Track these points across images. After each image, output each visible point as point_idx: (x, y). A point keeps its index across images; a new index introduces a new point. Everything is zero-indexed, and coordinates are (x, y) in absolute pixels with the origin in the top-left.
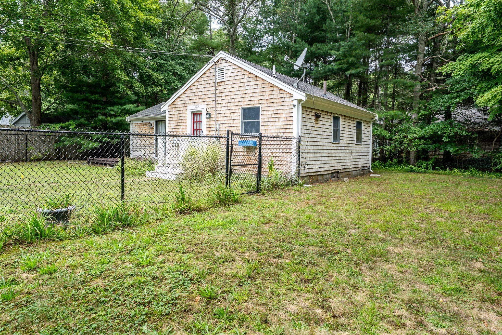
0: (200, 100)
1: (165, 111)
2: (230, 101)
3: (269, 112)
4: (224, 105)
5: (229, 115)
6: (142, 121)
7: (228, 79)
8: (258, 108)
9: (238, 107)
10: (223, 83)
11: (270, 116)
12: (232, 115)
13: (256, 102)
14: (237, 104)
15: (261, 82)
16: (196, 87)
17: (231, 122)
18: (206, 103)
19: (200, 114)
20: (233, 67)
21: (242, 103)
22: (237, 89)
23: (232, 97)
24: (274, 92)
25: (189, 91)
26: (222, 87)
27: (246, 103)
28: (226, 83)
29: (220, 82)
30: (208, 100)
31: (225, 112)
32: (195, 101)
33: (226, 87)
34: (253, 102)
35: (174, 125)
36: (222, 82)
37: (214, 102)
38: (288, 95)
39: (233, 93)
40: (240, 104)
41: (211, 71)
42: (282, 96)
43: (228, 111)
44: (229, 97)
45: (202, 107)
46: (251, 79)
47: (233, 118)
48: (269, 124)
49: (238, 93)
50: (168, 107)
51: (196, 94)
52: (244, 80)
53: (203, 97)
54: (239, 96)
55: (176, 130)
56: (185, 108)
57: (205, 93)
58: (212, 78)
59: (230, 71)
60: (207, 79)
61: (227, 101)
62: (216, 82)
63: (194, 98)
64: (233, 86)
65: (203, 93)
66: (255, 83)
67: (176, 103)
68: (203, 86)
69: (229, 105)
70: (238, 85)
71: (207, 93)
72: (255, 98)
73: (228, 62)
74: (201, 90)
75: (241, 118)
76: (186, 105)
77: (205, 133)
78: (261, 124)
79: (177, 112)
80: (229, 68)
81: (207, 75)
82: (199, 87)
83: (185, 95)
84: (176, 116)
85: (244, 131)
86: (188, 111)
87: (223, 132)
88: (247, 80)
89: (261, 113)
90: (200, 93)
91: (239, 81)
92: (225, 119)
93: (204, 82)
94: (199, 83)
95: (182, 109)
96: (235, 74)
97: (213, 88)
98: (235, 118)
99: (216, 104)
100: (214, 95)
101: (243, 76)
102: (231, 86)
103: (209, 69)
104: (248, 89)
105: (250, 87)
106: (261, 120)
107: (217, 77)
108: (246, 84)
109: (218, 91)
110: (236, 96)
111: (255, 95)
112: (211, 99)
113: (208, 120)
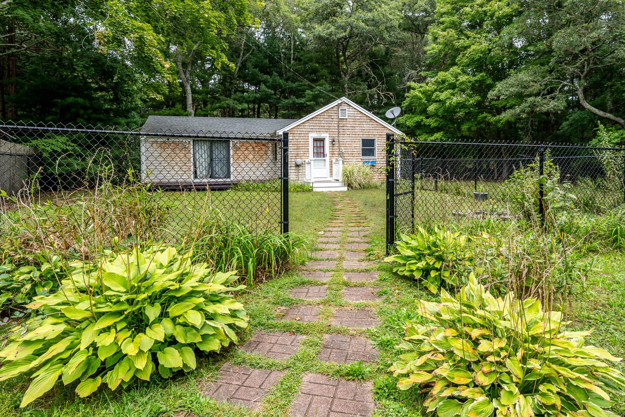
0: (323, 130)
1: (281, 135)
2: (351, 133)
3: (382, 143)
4: (346, 135)
5: (351, 143)
6: (168, 139)
7: (350, 117)
8: (374, 140)
9: (359, 138)
10: (345, 120)
12: (353, 143)
13: (373, 136)
14: (357, 136)
15: (376, 123)
16: (318, 119)
17: (353, 148)
18: (328, 133)
19: (323, 140)
20: (354, 110)
21: (361, 136)
22: (357, 125)
23: (353, 131)
25: (310, 122)
26: (344, 123)
27: (365, 136)
28: (348, 120)
29: (342, 119)
30: (331, 130)
31: (347, 140)
32: (317, 130)
33: (348, 123)
34: (371, 136)
37: (337, 133)
39: (353, 128)
40: (360, 136)
41: (334, 109)
43: (350, 140)
44: (350, 131)
45: (326, 136)
46: (368, 121)
47: (354, 145)
49: (358, 128)
51: (318, 125)
52: (363, 120)
53: (325, 127)
54: (359, 131)
55: (296, 153)
56: (306, 135)
57: (328, 125)
58: (334, 114)
59: (351, 112)
60: (330, 114)
61: (349, 133)
62: (338, 118)
63: (316, 127)
64: (354, 123)
65: (325, 125)
66: (371, 123)
67: (295, 130)
68: (325, 120)
69: (351, 136)
70: (358, 123)
71: (330, 125)
72: (371, 133)
73: (349, 105)
74: (323, 122)
75: (361, 146)
76: (307, 132)
77: (328, 155)
78: (376, 150)
79: (297, 138)
80: (351, 110)
81: (330, 112)
82: (321, 119)
83: (306, 124)
84: (295, 140)
85: (363, 154)
86: (310, 138)
87: (345, 155)
88: (365, 120)
89: (376, 143)
90: (323, 125)
91: (359, 121)
92: (347, 145)
93: (326, 117)
94: (322, 117)
95: (303, 135)
96: (356, 115)
97: (336, 122)
98: (355, 145)
99: (339, 134)
100: (337, 128)
101: (362, 118)
102: (351, 123)
103: (332, 108)
104: (366, 126)
105: (367, 126)
106: (376, 148)
107: (340, 114)
108: (364, 123)
109: (341, 125)
110: (357, 131)
111: (371, 131)
112: (334, 130)
113: (331, 145)
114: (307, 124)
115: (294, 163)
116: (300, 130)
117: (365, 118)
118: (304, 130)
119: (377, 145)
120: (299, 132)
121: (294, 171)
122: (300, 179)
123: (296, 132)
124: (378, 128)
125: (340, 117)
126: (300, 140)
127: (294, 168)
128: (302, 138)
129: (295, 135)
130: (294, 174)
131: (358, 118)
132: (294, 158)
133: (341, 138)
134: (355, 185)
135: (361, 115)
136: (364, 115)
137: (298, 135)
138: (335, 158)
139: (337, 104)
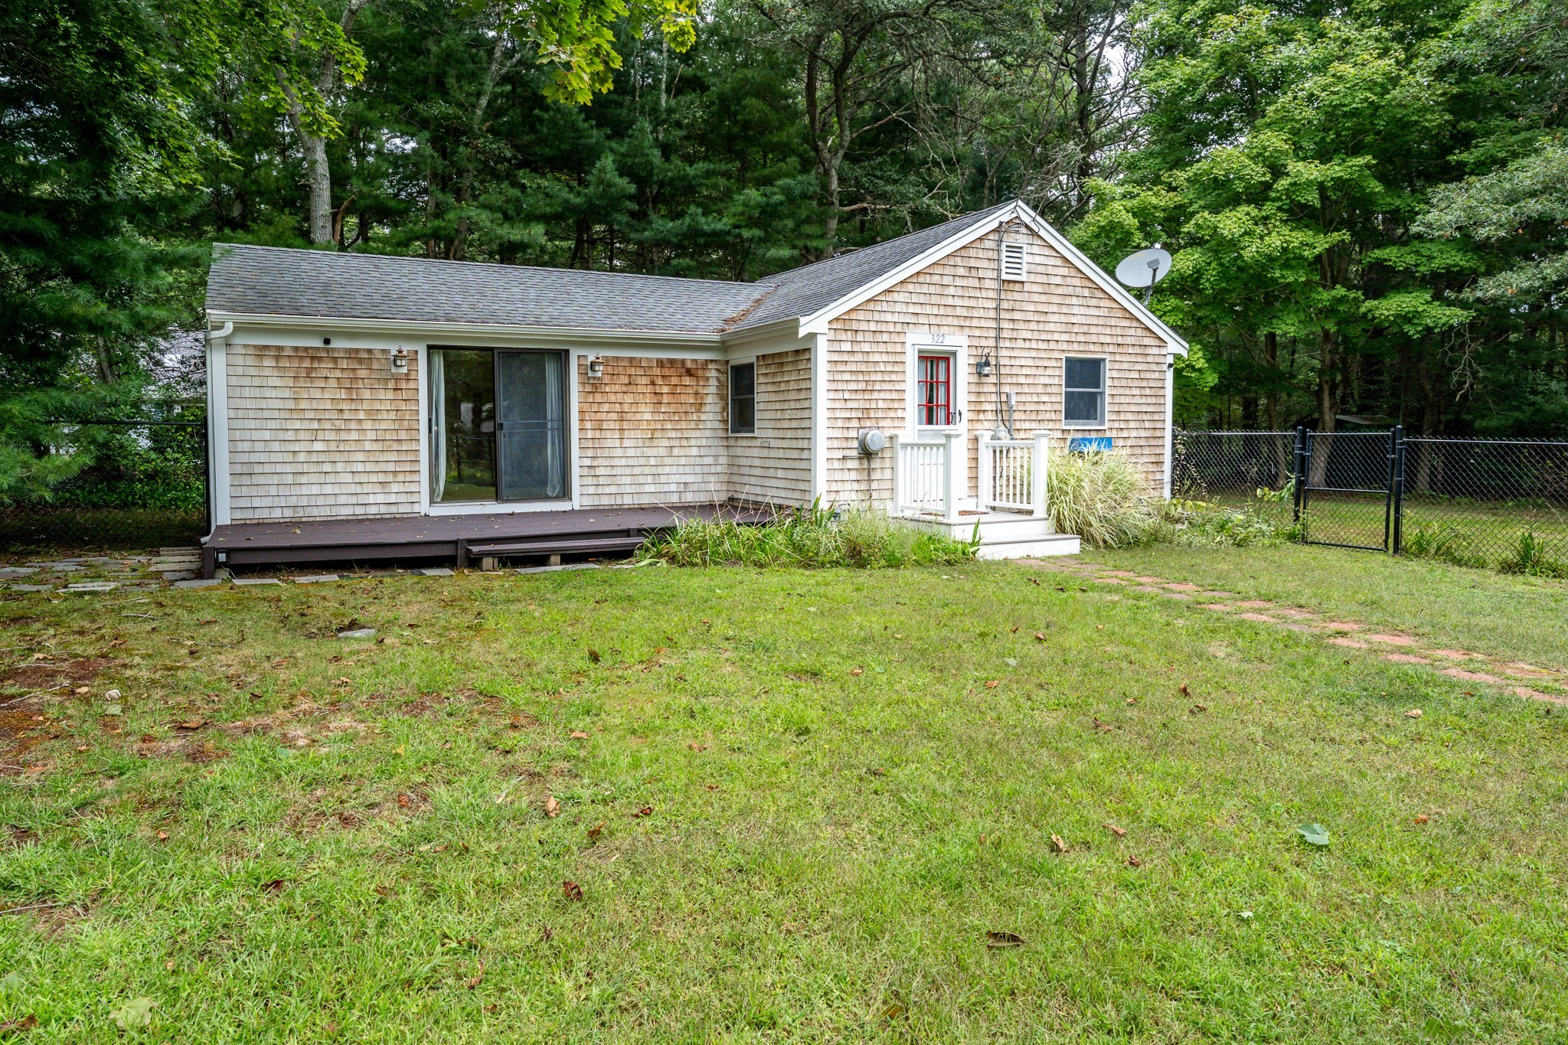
0: (950, 321)
1: (812, 336)
2: (1036, 336)
3: (1122, 375)
4: (1020, 344)
5: (1034, 371)
6: (327, 341)
7: (1032, 278)
8: (1100, 362)
9: (1056, 355)
10: (1017, 287)
11: (1124, 383)
12: (1040, 371)
13: (1097, 348)
14: (1053, 345)
16: (936, 279)
17: (1040, 389)
18: (967, 331)
19: (947, 359)
20: (1047, 251)
21: (1065, 346)
22: (1055, 309)
23: (1041, 327)
24: (1132, 332)
25: (910, 287)
26: (1017, 296)
27: (1076, 347)
28: (1027, 287)
29: (1009, 282)
30: (975, 323)
31: (1023, 362)
32: (933, 320)
33: (1026, 296)
34: (1092, 347)
35: (853, 386)
36: (1015, 282)
37: (992, 334)
38: (1157, 342)
39: (1043, 318)
40: (1060, 347)
41: (988, 244)
42: (1147, 341)
43: (1031, 362)
44: (1034, 326)
45: (956, 341)
46: (1086, 292)
47: (1043, 380)
48: (1123, 400)
49: (1056, 318)
50: (827, 326)
51: (934, 300)
52: (1070, 290)
53: (959, 311)
54: (1059, 328)
55: (862, 405)
56: (895, 338)
57: (967, 302)
58: (985, 264)
59: (1038, 259)
60: (973, 263)
61: (1028, 335)
62: (999, 275)
63: (928, 310)
64: (1043, 298)
65: (958, 302)
66: (1094, 302)
67: (861, 315)
68: (959, 282)
69: (1034, 345)
70: (1056, 299)
71: (972, 303)
72: (1094, 338)
73: (1033, 233)
74: (952, 291)
75: (1063, 383)
76: (899, 328)
77: (966, 416)
78: (1108, 399)
79: (866, 347)
80: (1036, 249)
81: (972, 253)
82: (947, 280)
83: (895, 296)
84: (859, 357)
85: (1071, 414)
86: (908, 348)
87: (1016, 416)
88: (1078, 291)
89: (1108, 374)
90: (950, 301)
91: (1060, 291)
92: (1022, 380)
93: (961, 271)
94: (948, 271)
95: (885, 338)
96: (1051, 270)
97: (991, 294)
98: (1047, 381)
99: (997, 338)
100: (992, 314)
101: (1069, 281)
102: (1036, 297)
103: (980, 239)
104: (1080, 313)
105: (1083, 310)
106: (1108, 391)
107: (1004, 265)
108: (1075, 301)
109: (1005, 305)
110: (1051, 327)
111: (1093, 330)
112: (983, 323)
113: (974, 379)
114: (901, 297)
115: (855, 444)
116: (877, 317)
117: (1077, 282)
118: (889, 317)
119: (1108, 382)
120: (873, 327)
121: (854, 475)
122: (876, 505)
123: (864, 326)
124: (1113, 322)
125: (1004, 277)
126: (877, 358)
127: (854, 464)
128: (882, 348)
129: (860, 337)
130: (856, 486)
131: (1058, 280)
132: (855, 424)
133: (1004, 353)
134: (1098, 530)
135: (1065, 271)
136: (1073, 273)
137: (869, 337)
138: (986, 425)
139: (995, 225)
